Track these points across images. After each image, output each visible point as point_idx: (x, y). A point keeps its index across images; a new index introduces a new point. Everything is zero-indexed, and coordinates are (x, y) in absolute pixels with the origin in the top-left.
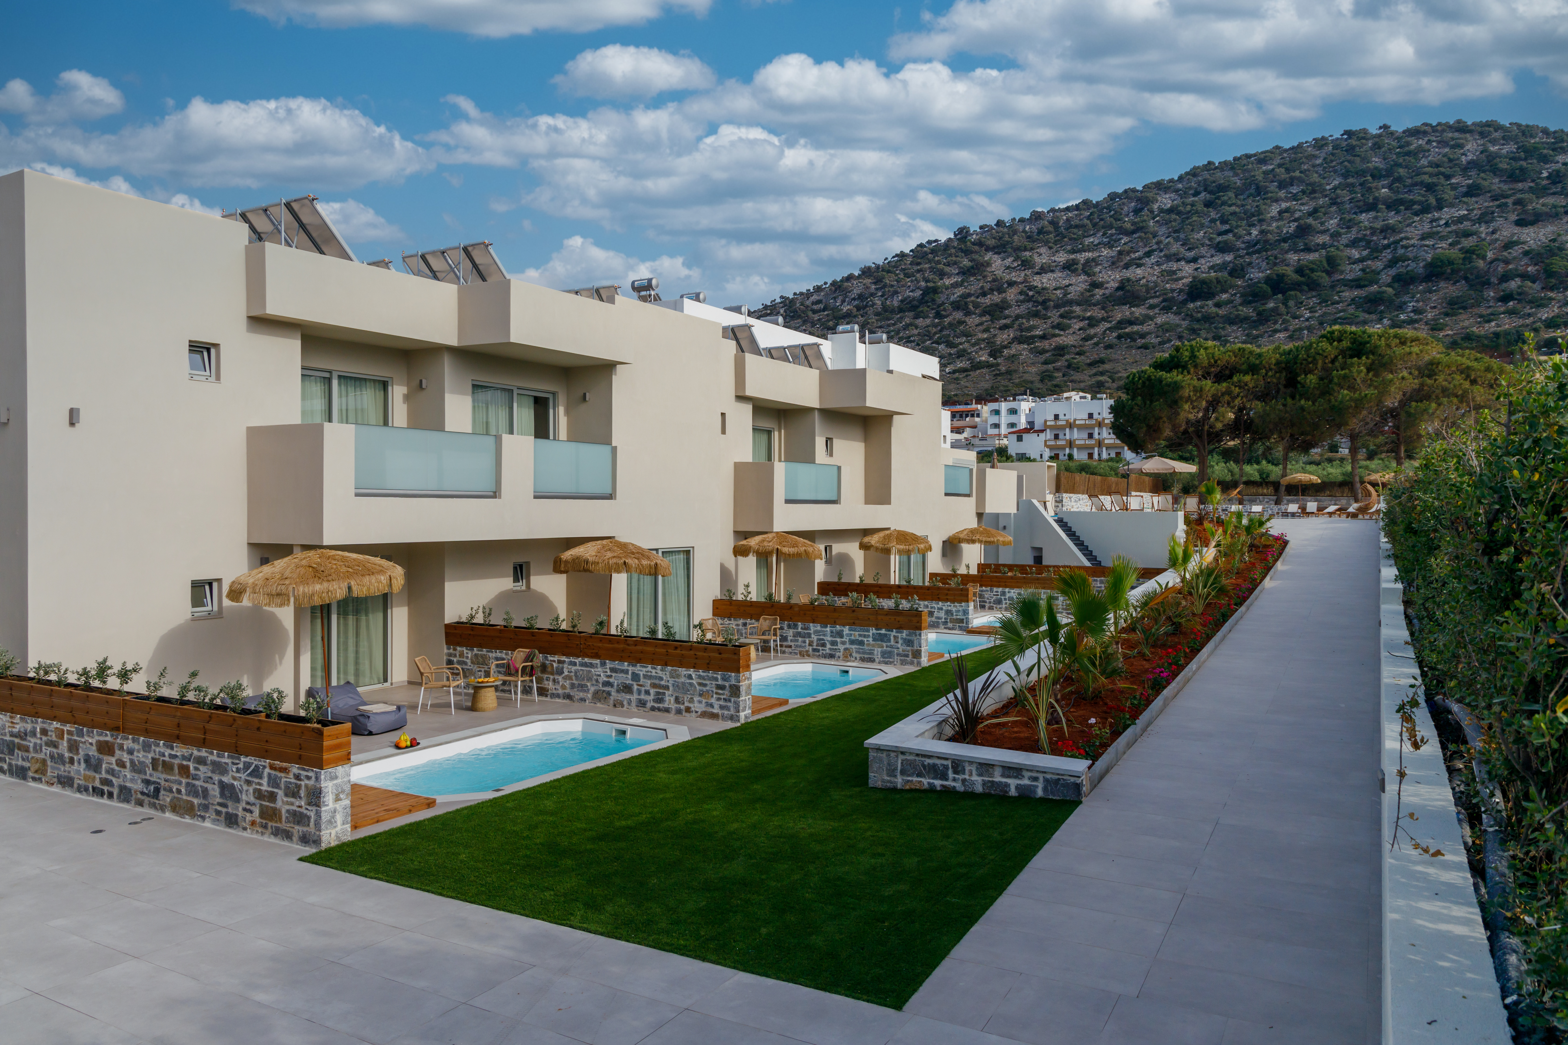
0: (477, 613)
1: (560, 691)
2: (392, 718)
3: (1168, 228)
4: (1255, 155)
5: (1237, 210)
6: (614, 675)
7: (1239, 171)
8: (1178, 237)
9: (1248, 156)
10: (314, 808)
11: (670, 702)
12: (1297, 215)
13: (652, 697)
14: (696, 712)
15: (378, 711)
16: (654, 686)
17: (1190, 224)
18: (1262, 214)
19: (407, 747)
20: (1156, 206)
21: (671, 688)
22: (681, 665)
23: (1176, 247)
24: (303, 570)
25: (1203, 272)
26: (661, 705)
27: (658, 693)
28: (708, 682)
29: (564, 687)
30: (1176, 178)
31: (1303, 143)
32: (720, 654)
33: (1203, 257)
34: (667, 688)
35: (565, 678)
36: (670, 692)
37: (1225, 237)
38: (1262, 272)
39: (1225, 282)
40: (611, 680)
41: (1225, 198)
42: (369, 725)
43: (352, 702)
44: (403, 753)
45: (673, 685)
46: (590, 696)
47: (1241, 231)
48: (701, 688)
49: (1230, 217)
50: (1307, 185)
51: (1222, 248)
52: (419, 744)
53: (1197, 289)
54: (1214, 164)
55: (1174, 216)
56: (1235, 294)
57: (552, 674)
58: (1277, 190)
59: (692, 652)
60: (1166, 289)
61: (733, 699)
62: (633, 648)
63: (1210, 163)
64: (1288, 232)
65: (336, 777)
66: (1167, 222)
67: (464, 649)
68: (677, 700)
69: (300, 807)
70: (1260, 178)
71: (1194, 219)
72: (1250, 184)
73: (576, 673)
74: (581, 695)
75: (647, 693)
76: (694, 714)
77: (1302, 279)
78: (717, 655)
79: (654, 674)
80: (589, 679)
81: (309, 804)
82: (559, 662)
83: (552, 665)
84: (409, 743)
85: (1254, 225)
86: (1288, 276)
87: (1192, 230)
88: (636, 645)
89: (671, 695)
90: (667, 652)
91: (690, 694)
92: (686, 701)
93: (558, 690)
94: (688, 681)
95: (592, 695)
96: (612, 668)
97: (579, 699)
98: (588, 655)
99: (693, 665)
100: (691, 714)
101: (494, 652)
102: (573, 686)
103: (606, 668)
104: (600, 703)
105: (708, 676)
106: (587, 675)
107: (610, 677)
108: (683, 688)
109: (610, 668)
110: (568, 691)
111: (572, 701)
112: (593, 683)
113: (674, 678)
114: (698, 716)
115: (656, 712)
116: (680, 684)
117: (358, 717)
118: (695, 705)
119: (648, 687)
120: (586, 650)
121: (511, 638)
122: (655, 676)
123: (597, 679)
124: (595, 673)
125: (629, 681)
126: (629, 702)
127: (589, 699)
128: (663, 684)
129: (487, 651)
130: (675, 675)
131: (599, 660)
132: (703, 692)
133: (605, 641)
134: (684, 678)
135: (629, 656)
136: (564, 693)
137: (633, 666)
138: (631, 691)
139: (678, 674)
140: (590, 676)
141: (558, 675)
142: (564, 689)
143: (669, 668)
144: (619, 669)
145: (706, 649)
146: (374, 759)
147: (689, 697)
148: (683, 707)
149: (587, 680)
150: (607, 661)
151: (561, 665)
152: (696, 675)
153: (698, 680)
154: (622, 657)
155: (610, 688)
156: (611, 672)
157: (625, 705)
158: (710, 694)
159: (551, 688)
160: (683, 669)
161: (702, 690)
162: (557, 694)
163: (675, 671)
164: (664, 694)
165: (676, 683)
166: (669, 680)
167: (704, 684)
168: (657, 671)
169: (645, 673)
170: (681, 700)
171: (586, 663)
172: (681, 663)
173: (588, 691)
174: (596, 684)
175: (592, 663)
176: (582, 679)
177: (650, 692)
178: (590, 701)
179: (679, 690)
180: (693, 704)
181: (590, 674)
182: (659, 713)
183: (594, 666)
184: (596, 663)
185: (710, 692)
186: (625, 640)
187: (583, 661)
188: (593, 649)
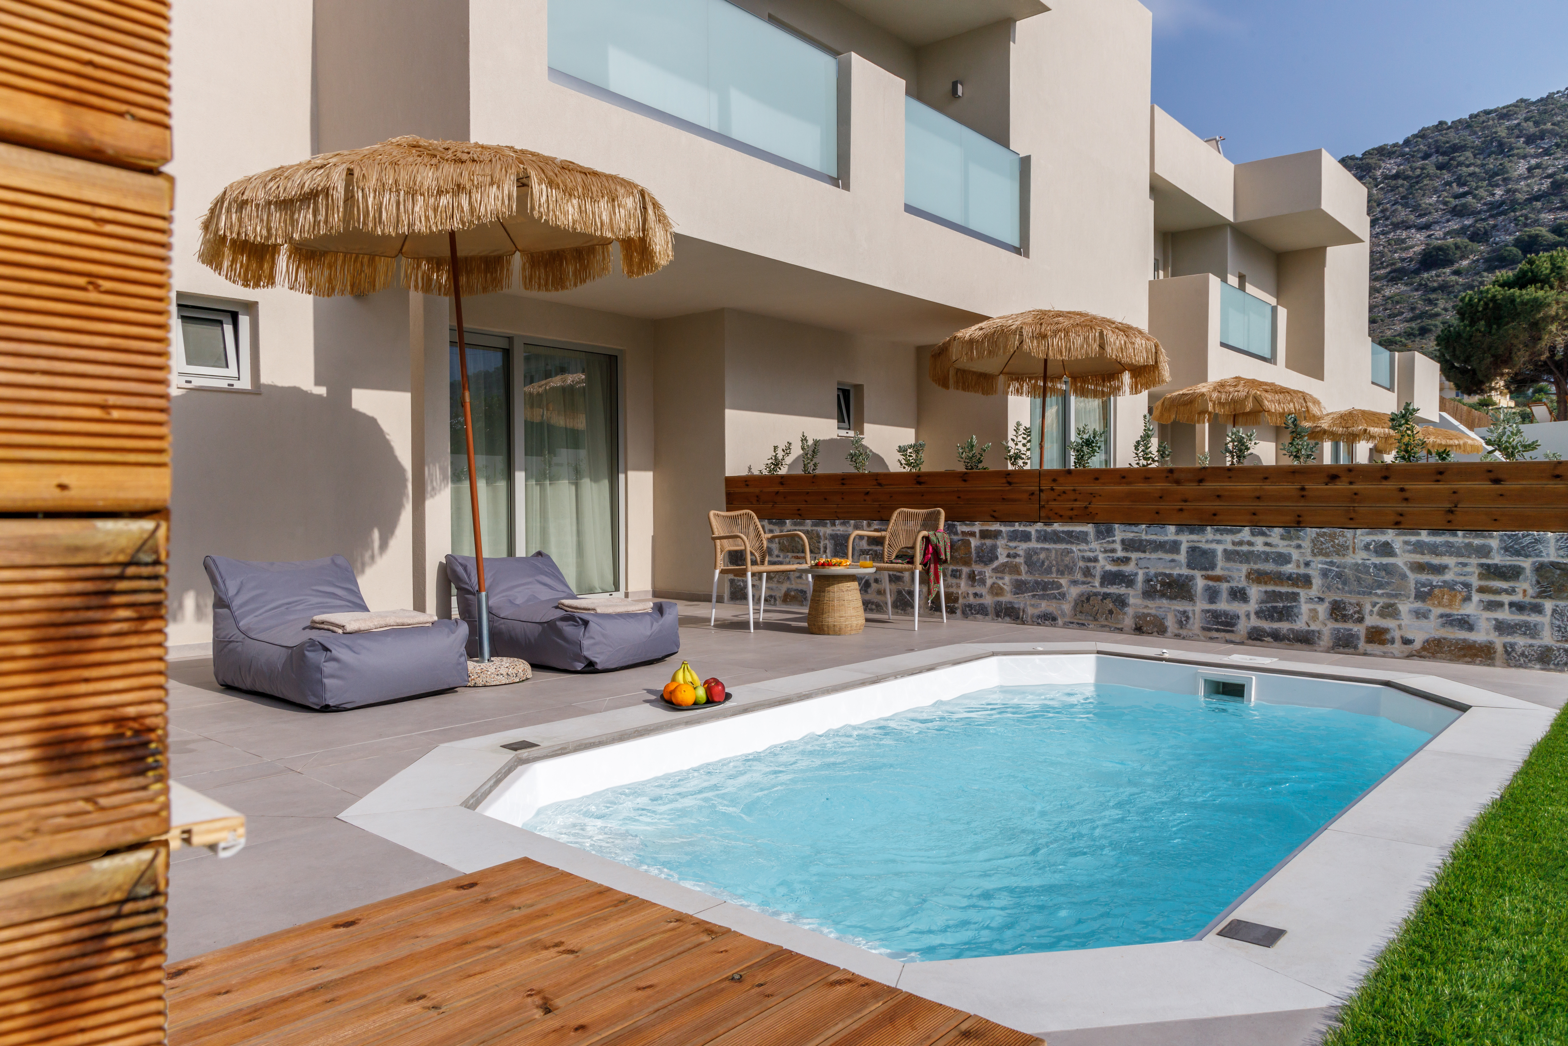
0: (787, 454)
1: (988, 600)
2: (645, 630)
3: (1395, 194)
4: (1495, 111)
5: (1477, 170)
6: (1134, 556)
7: (1478, 129)
8: (1407, 203)
9: (1487, 113)
11: (1314, 618)
12: (1550, 171)
13: (1253, 606)
14: (1407, 642)
15: (610, 610)
16: (1259, 577)
17: (1420, 189)
18: (1507, 172)
19: (696, 705)
20: (1379, 173)
21: (1317, 582)
22: (1352, 522)
23: (1403, 214)
25: (1437, 239)
26: (1284, 626)
27: (1273, 596)
28: (1450, 561)
29: (996, 590)
30: (1401, 142)
31: (1554, 94)
32: (1497, 481)
33: (1437, 223)
34: (1303, 581)
35: (1000, 570)
36: (1314, 591)
37: (1463, 200)
38: (1510, 234)
39: (1466, 247)
40: (1128, 569)
41: (1462, 158)
42: (586, 643)
43: (545, 594)
44: (689, 723)
45: (1325, 574)
46: (1067, 607)
47: (1482, 192)
48: (1424, 577)
49: (1468, 179)
50: (1561, 137)
51: (1458, 212)
52: (728, 696)
53: (1431, 257)
54: (1446, 123)
55: (1400, 182)
56: (1478, 260)
57: (967, 563)
58: (1524, 145)
59: (1390, 486)
60: (1394, 259)
61: (1548, 605)
63: (1441, 123)
64: (1540, 190)
66: (1394, 189)
68: (1337, 611)
70: (1504, 135)
71: (1425, 182)
72: (1491, 141)
73: (1028, 556)
74: (1045, 606)
75: (1239, 595)
76: (1397, 648)
77: (1561, 239)
78: (1487, 486)
79: (1260, 548)
80: (1066, 570)
82: (984, 535)
83: (968, 543)
84: (701, 693)
85: (1497, 186)
86: (1542, 237)
87: (1424, 195)
88: (1201, 481)
89: (1319, 598)
90: (1303, 489)
91: (1382, 594)
92: (1372, 611)
93: (981, 596)
94: (1377, 560)
95: (1072, 604)
96: (1131, 540)
97: (1039, 617)
98: (1061, 516)
99: (1394, 518)
100: (1388, 647)
101: (829, 525)
102: (1020, 587)
103: (1114, 542)
104: (1096, 619)
105: (1450, 543)
106: (1059, 559)
107: (1122, 561)
108: (1359, 580)
109: (1123, 541)
110: (1007, 598)
111: (1019, 621)
112: (1075, 578)
113: (1327, 555)
114: (1415, 653)
115: (1269, 639)
116: (1351, 569)
117: (559, 623)
118: (1403, 623)
119: (1240, 580)
120: (1053, 504)
121: (867, 493)
122: (1264, 552)
123: (1088, 568)
124: (1080, 554)
125: (1181, 569)
126: (1184, 619)
127: (1063, 615)
128: (1291, 571)
129: (814, 525)
130: (1332, 546)
131: (1090, 525)
132: (1433, 587)
133: (1104, 484)
134: (1364, 554)
135: (1181, 510)
136: (998, 604)
137: (1191, 533)
138: (1189, 591)
139: (1342, 546)
140: (1066, 562)
141: (982, 565)
142: (997, 594)
143: (1312, 532)
144: (1150, 542)
145: (1441, 473)
146: (604, 738)
147: (1382, 601)
148: (1360, 630)
149: (1058, 571)
150: (1116, 526)
151: (989, 542)
152: (1406, 543)
153: (1413, 556)
154: (1157, 513)
155: (1123, 589)
156: (1125, 549)
157: (1170, 623)
158: (1460, 592)
159: (968, 594)
160: (1359, 532)
161: (1427, 582)
162: (981, 605)
163: (1333, 537)
164: (1295, 597)
165: (1334, 568)
166: (1310, 561)
167: (1435, 566)
168: (1269, 540)
169: (1230, 547)
170: (1351, 611)
171: (1055, 533)
172: (1352, 516)
173: (1063, 596)
174: (1085, 579)
175: (1072, 531)
176: (1045, 569)
177: (1247, 592)
178: (1067, 620)
179: (1345, 583)
180: (1394, 621)
181: (1067, 559)
182: (1275, 641)
183: (1078, 538)
184: (1083, 532)
185: (1459, 587)
186: (1176, 475)
187: (1049, 529)
188: (1076, 500)
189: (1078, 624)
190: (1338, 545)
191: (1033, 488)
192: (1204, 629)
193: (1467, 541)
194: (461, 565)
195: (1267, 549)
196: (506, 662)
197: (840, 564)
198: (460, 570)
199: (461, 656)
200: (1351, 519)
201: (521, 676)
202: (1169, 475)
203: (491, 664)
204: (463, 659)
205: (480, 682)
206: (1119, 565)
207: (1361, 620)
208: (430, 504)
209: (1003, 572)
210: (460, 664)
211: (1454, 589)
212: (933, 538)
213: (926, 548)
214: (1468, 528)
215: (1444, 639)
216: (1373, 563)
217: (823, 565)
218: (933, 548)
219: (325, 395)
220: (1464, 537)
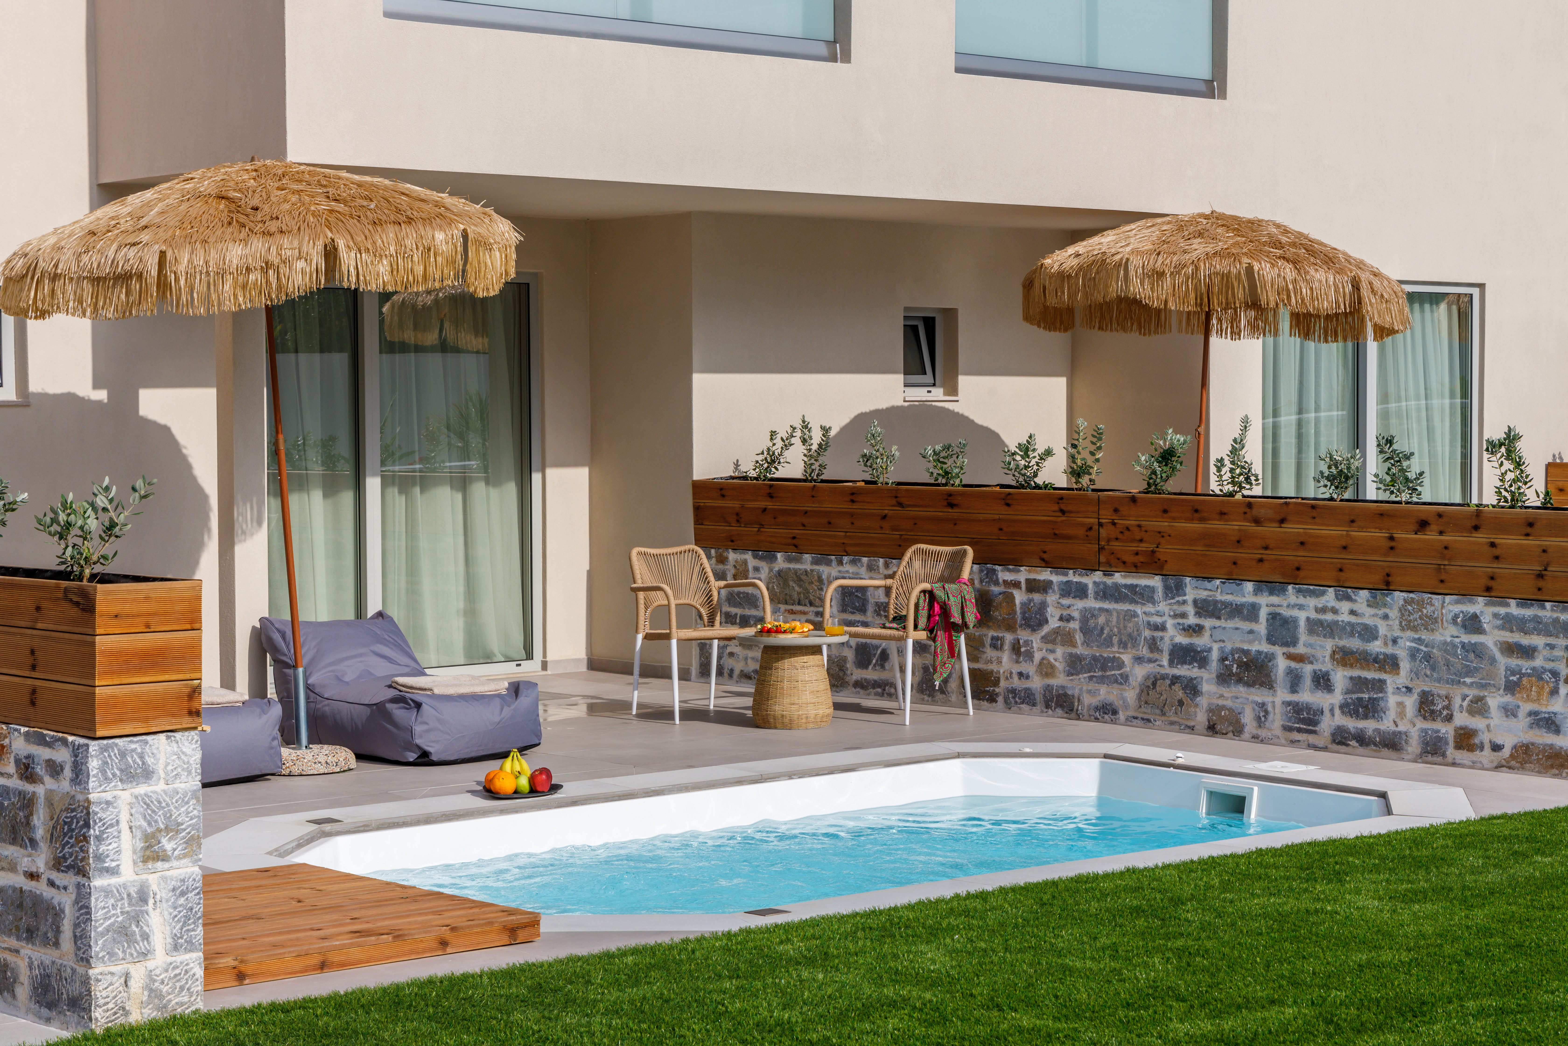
0: (787, 445)
1: (1036, 683)
2: (492, 715)
6: (1208, 623)
10: (68, 879)
11: (1402, 714)
13: (1337, 698)
14: (1496, 748)
15: (451, 691)
16: (1344, 657)
19: (517, 794)
21: (1405, 665)
22: (1442, 585)
24: (198, 207)
26: (1369, 726)
27: (1359, 684)
28: (1538, 641)
29: (1046, 669)
34: (1390, 663)
35: (1051, 639)
36: (1402, 679)
40: (1201, 641)
42: (418, 729)
44: (503, 812)
45: (1413, 654)
46: (1131, 695)
48: (1515, 662)
52: (558, 787)
57: (1011, 627)
59: (1481, 538)
62: (1270, 530)
65: (147, 774)
67: (748, 556)
68: (1426, 705)
69: (33, 876)
73: (1084, 621)
74: (1105, 693)
75: (1322, 682)
76: (1486, 756)
79: (1345, 617)
80: (1128, 641)
81: (58, 864)
82: (1033, 586)
83: (1010, 598)
84: (524, 783)
88: (1282, 521)
89: (1407, 687)
90: (1391, 538)
91: (1472, 683)
92: (1461, 706)
93: (1028, 677)
94: (1466, 638)
95: (1137, 691)
96: (1205, 600)
97: (1097, 709)
98: (1124, 563)
99: (1484, 582)
100: (1477, 755)
101: (834, 563)
102: (1075, 664)
103: (1184, 602)
104: (1163, 714)
105: (1539, 617)
106: (1122, 625)
107: (1194, 631)
108: (1448, 664)
109: (1195, 602)
110: (1060, 680)
111: (1073, 715)
112: (1139, 653)
113: (1415, 629)
114: (1504, 762)
115: (1353, 743)
116: (1440, 650)
117: (390, 706)
118: (1492, 723)
119: (1324, 662)
120: (1116, 546)
121: (884, 517)
122: (1349, 623)
123: (1153, 639)
124: (1146, 619)
125: (1260, 643)
126: (1262, 714)
127: (1126, 707)
128: (1378, 650)
129: (816, 562)
130: (1421, 618)
131: (1158, 578)
132: (1522, 675)
133: (1174, 519)
134: (1453, 630)
135: (1261, 560)
136: (1048, 688)
137: (1271, 593)
138: (1268, 675)
139: (1430, 617)
140: (1129, 630)
141: (1029, 631)
142: (1047, 675)
143: (1399, 597)
144: (1226, 604)
145: (1531, 525)
146: (409, 819)
147: (1472, 693)
148: (1447, 730)
149: (1120, 642)
150: (1188, 579)
151: (1037, 597)
152: (1496, 616)
153: (1503, 633)
154: (1235, 563)
155: (1196, 670)
156: (1198, 614)
157: (1248, 719)
158: (1547, 682)
159: (1011, 673)
160: (1448, 599)
161: (1517, 669)
162: (1027, 690)
163: (1421, 604)
164: (1380, 685)
165: (1422, 648)
166: (1398, 637)
167: (1525, 647)
168: (1355, 607)
169: (1313, 615)
170: (1440, 706)
171: (1116, 586)
172: (1443, 577)
173: (1125, 678)
174: (1151, 655)
175: (1137, 586)
176: (1105, 639)
177: (1331, 677)
178: (1131, 713)
179: (1433, 669)
180: (1483, 720)
181: (1131, 625)
182: (1361, 745)
183: (1142, 595)
184: (1148, 587)
185: (1547, 676)
186: (1255, 512)
187: (1109, 581)
188: (1141, 541)
189: (1143, 719)
190: (1426, 616)
191: (1091, 520)
192: (1288, 729)
193: (1555, 615)
194: (279, 631)
195: (1353, 619)
196: (326, 749)
197: (792, 631)
198: (277, 637)
199: (274, 739)
200: (1442, 581)
201: (343, 765)
202: (1248, 510)
203: (309, 751)
204: (275, 743)
205: (295, 770)
206: (1191, 636)
207: (1449, 718)
208: (240, 550)
209: (1053, 642)
210: (272, 748)
211: (1542, 679)
212: (939, 593)
213: (931, 607)
214: (1558, 599)
215: (1533, 744)
216: (1461, 642)
217: (769, 631)
218: (941, 607)
219: (106, 401)
220: (1552, 610)
